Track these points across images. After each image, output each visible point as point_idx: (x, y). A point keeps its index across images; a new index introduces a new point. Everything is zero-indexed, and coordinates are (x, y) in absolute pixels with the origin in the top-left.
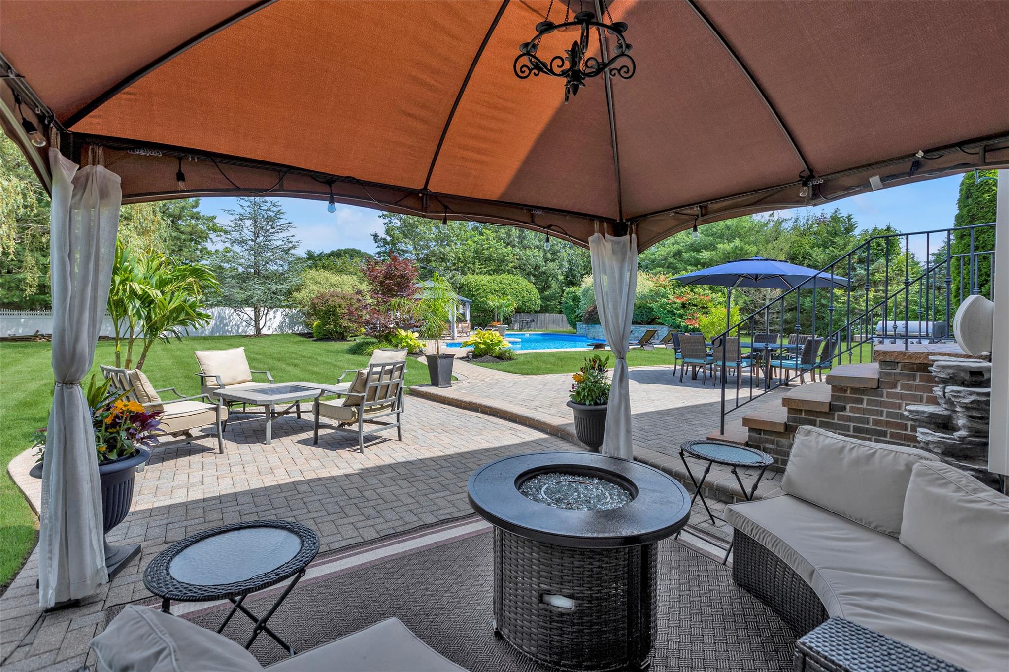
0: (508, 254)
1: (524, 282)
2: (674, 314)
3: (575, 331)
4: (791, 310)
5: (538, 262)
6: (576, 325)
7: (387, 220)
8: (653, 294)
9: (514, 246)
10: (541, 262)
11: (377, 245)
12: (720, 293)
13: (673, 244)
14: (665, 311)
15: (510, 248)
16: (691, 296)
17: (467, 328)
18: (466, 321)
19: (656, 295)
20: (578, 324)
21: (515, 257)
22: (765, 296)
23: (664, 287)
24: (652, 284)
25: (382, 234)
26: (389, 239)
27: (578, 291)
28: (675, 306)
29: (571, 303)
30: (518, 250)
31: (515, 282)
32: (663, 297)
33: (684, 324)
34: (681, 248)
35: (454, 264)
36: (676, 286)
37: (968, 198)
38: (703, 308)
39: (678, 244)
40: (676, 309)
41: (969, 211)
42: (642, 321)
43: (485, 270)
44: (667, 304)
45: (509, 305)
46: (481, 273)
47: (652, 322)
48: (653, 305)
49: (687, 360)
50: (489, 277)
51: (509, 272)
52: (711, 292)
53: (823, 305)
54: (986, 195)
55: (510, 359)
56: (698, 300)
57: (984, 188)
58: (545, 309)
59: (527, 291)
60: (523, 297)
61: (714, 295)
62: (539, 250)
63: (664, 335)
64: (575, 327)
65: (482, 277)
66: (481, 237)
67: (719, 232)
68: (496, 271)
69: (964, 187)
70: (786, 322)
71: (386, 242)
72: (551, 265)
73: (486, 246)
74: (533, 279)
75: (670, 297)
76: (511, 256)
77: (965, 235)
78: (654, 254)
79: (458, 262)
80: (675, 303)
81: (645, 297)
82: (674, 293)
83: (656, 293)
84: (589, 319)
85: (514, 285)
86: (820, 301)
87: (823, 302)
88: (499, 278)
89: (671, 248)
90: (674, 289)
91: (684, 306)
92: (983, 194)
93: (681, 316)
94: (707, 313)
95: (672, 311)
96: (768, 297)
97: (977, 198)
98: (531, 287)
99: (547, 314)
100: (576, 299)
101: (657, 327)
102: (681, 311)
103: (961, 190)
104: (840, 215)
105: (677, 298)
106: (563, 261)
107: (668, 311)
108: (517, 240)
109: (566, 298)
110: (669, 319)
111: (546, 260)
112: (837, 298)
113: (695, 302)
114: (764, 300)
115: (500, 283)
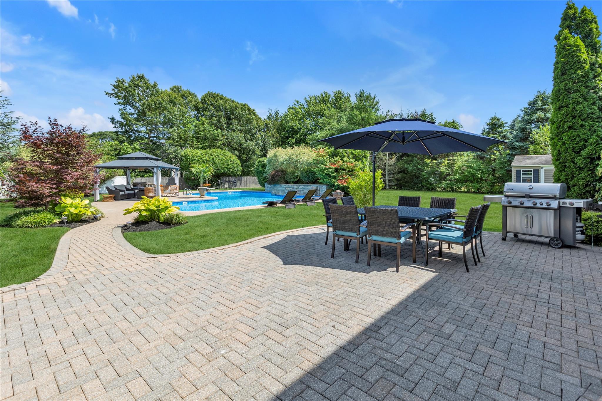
0: (218, 135)
1: (229, 154)
2: (330, 176)
3: (264, 188)
4: (400, 172)
5: (240, 141)
6: (264, 185)
7: (122, 107)
8: (315, 162)
9: (222, 129)
10: (243, 141)
11: (113, 125)
12: (360, 161)
13: (329, 130)
14: (324, 174)
15: (219, 130)
16: (341, 163)
17: (176, 189)
18: (176, 184)
19: (317, 162)
20: (266, 184)
21: (224, 137)
22: (385, 163)
23: (323, 157)
24: (315, 155)
25: (118, 118)
26: (124, 121)
27: (265, 160)
28: (330, 170)
29: (261, 169)
30: (226, 132)
31: (222, 154)
32: (322, 164)
33: (337, 183)
34: (334, 132)
35: (177, 141)
36: (331, 156)
37: (563, 74)
38: (349, 171)
39: (332, 129)
40: (332, 172)
41: (566, 85)
42: (309, 181)
43: (201, 146)
44: (325, 169)
45: (208, 171)
46: (198, 148)
47: (315, 182)
48: (316, 170)
49: (338, 232)
50: (203, 151)
51: (219, 147)
52: (354, 160)
53: (419, 169)
54: (579, 71)
55: (179, 224)
56: (346, 166)
57: (577, 66)
58: (246, 174)
59: (231, 161)
60: (228, 165)
61: (357, 163)
62: (241, 133)
63: (324, 192)
64: (263, 186)
65: (197, 151)
66: (198, 122)
67: (357, 121)
68: (210, 147)
69: (560, 65)
70: (397, 180)
71: (121, 124)
72: (250, 143)
73: (202, 129)
74: (237, 153)
75: (327, 164)
76: (220, 136)
77: (562, 107)
78: (317, 136)
79: (180, 139)
80: (331, 168)
81: (310, 164)
82: (330, 161)
83: (318, 162)
84: (272, 180)
85: (221, 157)
86: (417, 166)
87: (419, 167)
88: (209, 151)
89: (328, 132)
90: (329, 158)
91: (336, 170)
92: (577, 70)
93: (335, 178)
94: (352, 175)
95: (328, 174)
96: (387, 164)
97: (571, 75)
98: (234, 158)
99: (249, 177)
100: (264, 166)
101: (319, 186)
102: (335, 174)
103: (556, 69)
104: (426, 113)
105: (332, 165)
106: (259, 140)
107: (326, 174)
108: (225, 125)
109: (258, 166)
110: (327, 180)
111: (246, 140)
112: (427, 165)
113: (344, 167)
114: (385, 166)
115: (211, 155)
